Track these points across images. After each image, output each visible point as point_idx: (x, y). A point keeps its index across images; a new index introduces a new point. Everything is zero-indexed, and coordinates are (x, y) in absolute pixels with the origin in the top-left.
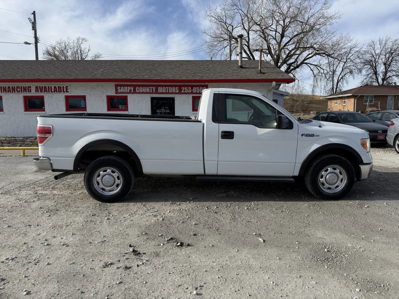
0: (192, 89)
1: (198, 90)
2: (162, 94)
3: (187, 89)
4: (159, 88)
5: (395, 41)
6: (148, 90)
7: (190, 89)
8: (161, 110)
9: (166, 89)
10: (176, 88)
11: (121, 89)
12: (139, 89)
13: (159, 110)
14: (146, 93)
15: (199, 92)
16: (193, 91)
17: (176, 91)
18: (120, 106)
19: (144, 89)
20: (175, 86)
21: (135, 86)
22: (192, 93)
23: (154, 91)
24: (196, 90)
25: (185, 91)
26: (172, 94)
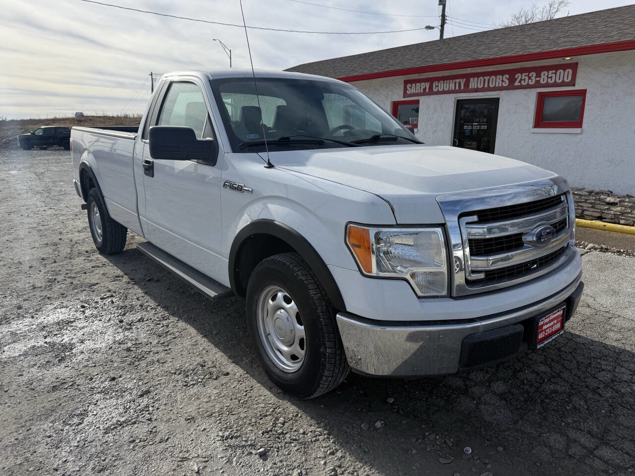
0: (538, 75)
1: (551, 78)
2: (476, 92)
3: (527, 78)
4: (472, 79)
6: (452, 86)
7: (533, 78)
8: (472, 125)
9: (484, 80)
10: (504, 76)
11: (411, 88)
12: (438, 86)
13: (468, 125)
14: (449, 92)
15: (553, 81)
16: (540, 80)
17: (504, 83)
18: (410, 119)
19: (445, 85)
20: (502, 73)
21: (431, 80)
22: (538, 85)
23: (462, 88)
24: (548, 77)
25: (523, 82)
26: (494, 91)
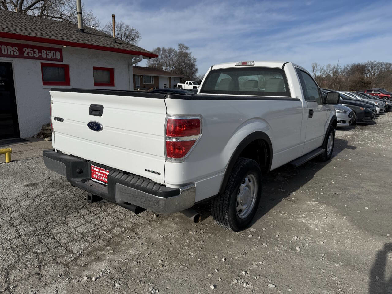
0: (40, 52)
1: (49, 55)
3: (32, 52)
5: (127, 27)
7: (37, 53)
10: (15, 48)
15: (50, 57)
16: (41, 55)
17: (15, 53)
20: (13, 45)
24: (47, 55)
25: (30, 54)
26: (7, 57)
